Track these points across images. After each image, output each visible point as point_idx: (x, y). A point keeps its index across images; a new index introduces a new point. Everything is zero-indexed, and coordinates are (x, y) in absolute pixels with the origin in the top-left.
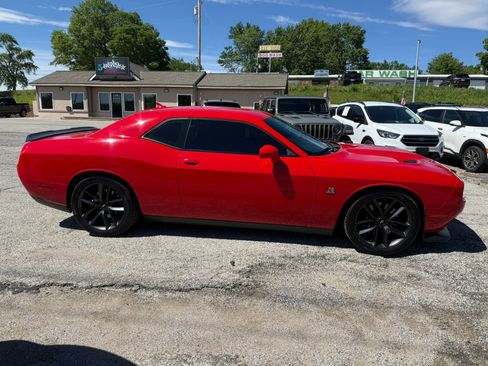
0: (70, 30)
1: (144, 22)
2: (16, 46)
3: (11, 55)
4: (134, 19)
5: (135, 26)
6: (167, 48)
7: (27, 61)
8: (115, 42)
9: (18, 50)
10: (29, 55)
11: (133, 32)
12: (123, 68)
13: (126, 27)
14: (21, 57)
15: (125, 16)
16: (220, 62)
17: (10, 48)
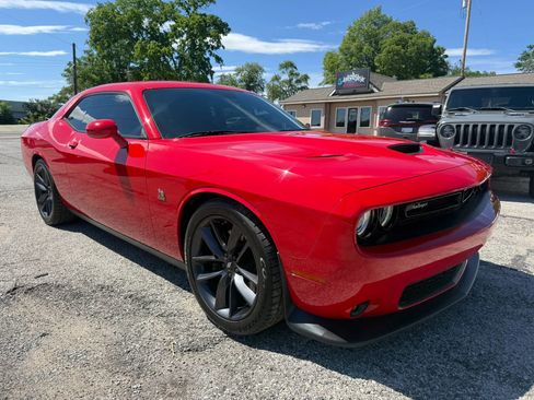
0: (341, 50)
1: (419, 31)
2: (296, 71)
3: (291, 80)
4: (409, 29)
5: (407, 36)
6: (446, 56)
7: (303, 84)
8: (382, 55)
9: (298, 75)
10: (306, 78)
11: (403, 43)
12: (363, 79)
13: (396, 37)
14: (298, 81)
15: (397, 26)
16: (518, 65)
17: (291, 74)
